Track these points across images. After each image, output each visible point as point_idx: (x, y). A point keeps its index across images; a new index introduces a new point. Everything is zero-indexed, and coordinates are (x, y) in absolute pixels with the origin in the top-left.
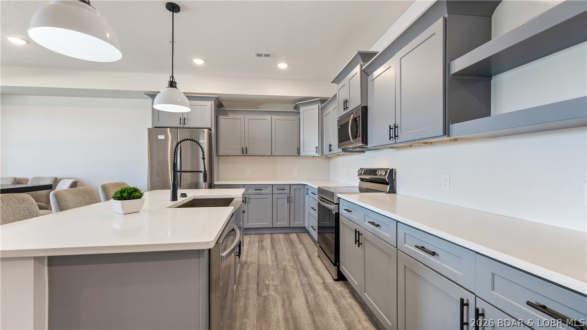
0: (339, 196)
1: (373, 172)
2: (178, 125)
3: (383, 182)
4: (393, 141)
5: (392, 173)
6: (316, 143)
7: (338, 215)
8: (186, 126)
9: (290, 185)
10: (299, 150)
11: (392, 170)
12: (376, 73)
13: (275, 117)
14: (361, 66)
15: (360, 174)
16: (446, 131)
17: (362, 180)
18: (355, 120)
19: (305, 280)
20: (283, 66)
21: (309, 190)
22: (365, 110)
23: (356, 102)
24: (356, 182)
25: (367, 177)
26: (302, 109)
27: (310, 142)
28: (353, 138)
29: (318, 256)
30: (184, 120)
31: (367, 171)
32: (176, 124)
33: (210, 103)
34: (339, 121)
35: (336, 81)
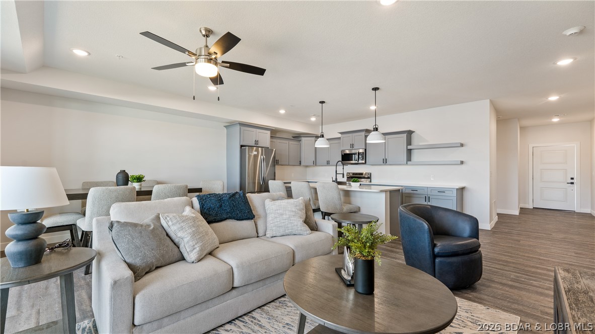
1: (360, 174)
6: (313, 159)
8: (258, 146)
10: (300, 162)
13: (290, 142)
14: (365, 134)
16: (407, 163)
26: (303, 139)
30: (257, 142)
31: (353, 174)
32: (253, 144)
33: (269, 132)
34: (342, 151)
35: (341, 133)
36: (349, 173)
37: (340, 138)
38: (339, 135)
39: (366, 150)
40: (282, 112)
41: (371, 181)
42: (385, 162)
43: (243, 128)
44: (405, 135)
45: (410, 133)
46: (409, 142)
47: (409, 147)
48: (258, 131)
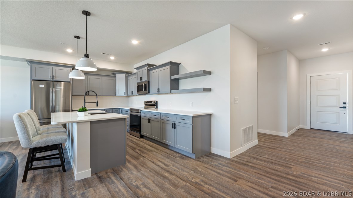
0: (141, 110)
1: (151, 102)
2: (49, 79)
3: (154, 105)
4: (158, 93)
5: (157, 102)
6: (124, 90)
7: (141, 116)
8: (54, 80)
9: (113, 109)
10: (115, 93)
11: (156, 101)
12: (153, 71)
13: (104, 78)
14: (148, 68)
15: (145, 103)
16: (170, 92)
17: (145, 105)
18: (145, 85)
19: (129, 140)
20: (112, 58)
21: (123, 110)
22: (149, 82)
23: (145, 79)
24: (143, 106)
25: (147, 104)
26: (117, 75)
27: (121, 89)
28: (144, 91)
29: (130, 134)
30: (53, 77)
31: (148, 102)
33: (70, 70)
35: (137, 68)
38: (136, 71)
41: (156, 108)
42: (158, 91)
44: (169, 67)
47: (172, 77)
48: (55, 67)
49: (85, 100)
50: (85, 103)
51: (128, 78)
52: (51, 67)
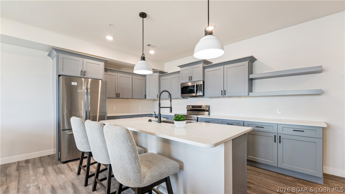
0: (198, 117)
1: (199, 107)
4: (222, 96)
5: (209, 107)
6: (157, 93)
8: (85, 77)
10: (146, 96)
13: (134, 77)
14: (203, 65)
16: (249, 95)
18: (197, 85)
24: (185, 111)
25: (191, 109)
30: (83, 73)
31: (193, 107)
32: (79, 74)
33: (102, 64)
34: (182, 84)
35: (181, 66)
36: (189, 106)
37: (179, 72)
38: (179, 69)
39: (204, 82)
40: (110, 38)
41: (209, 114)
42: (224, 93)
43: (61, 55)
44: (246, 63)
45: (252, 60)
46: (251, 71)
47: (251, 76)
48: (86, 60)
49: (160, 104)
50: (160, 107)
51: (161, 78)
52: (81, 59)
